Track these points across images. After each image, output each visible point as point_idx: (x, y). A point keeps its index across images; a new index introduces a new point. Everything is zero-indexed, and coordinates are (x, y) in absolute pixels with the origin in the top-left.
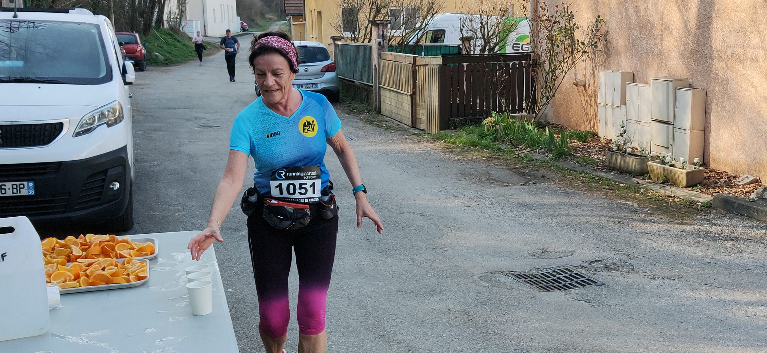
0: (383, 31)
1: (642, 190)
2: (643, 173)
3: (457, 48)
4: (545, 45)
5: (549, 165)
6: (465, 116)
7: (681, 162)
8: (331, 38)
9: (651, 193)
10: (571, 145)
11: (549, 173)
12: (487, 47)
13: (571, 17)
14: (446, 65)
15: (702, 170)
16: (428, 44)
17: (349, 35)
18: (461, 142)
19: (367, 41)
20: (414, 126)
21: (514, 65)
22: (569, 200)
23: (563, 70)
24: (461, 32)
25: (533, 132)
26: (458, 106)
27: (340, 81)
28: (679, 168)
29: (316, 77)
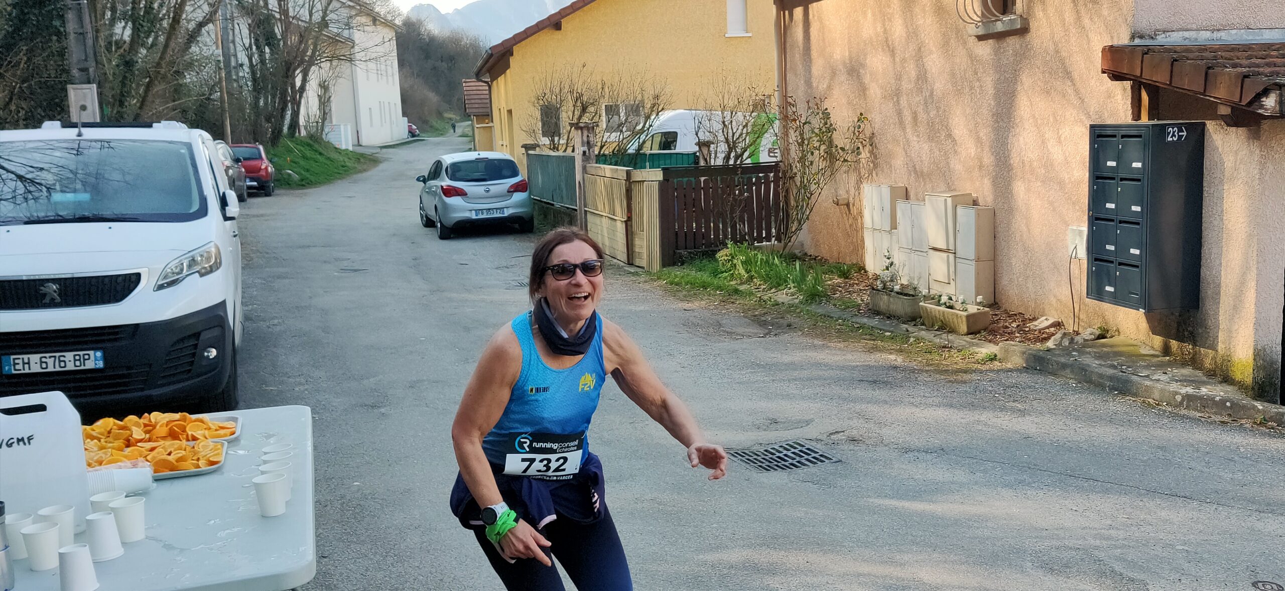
0: (588, 136)
1: (912, 340)
2: (916, 318)
3: (693, 155)
4: (795, 153)
5: (798, 311)
6: (695, 248)
7: (960, 301)
8: (522, 147)
9: (922, 344)
10: (829, 282)
11: (797, 320)
12: (733, 154)
13: (826, 115)
14: (668, 180)
15: (988, 312)
16: (656, 151)
17: (546, 141)
18: (688, 282)
19: (570, 150)
20: (631, 263)
21: (758, 178)
22: (815, 354)
23: (818, 186)
24: (697, 134)
25: (780, 268)
26: (686, 235)
27: (534, 203)
28: (959, 310)
29: (499, 199)
